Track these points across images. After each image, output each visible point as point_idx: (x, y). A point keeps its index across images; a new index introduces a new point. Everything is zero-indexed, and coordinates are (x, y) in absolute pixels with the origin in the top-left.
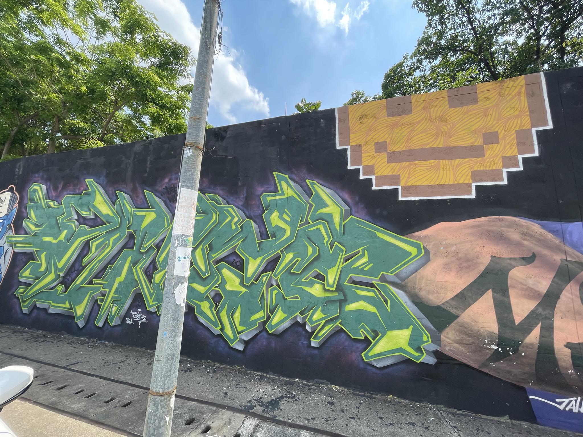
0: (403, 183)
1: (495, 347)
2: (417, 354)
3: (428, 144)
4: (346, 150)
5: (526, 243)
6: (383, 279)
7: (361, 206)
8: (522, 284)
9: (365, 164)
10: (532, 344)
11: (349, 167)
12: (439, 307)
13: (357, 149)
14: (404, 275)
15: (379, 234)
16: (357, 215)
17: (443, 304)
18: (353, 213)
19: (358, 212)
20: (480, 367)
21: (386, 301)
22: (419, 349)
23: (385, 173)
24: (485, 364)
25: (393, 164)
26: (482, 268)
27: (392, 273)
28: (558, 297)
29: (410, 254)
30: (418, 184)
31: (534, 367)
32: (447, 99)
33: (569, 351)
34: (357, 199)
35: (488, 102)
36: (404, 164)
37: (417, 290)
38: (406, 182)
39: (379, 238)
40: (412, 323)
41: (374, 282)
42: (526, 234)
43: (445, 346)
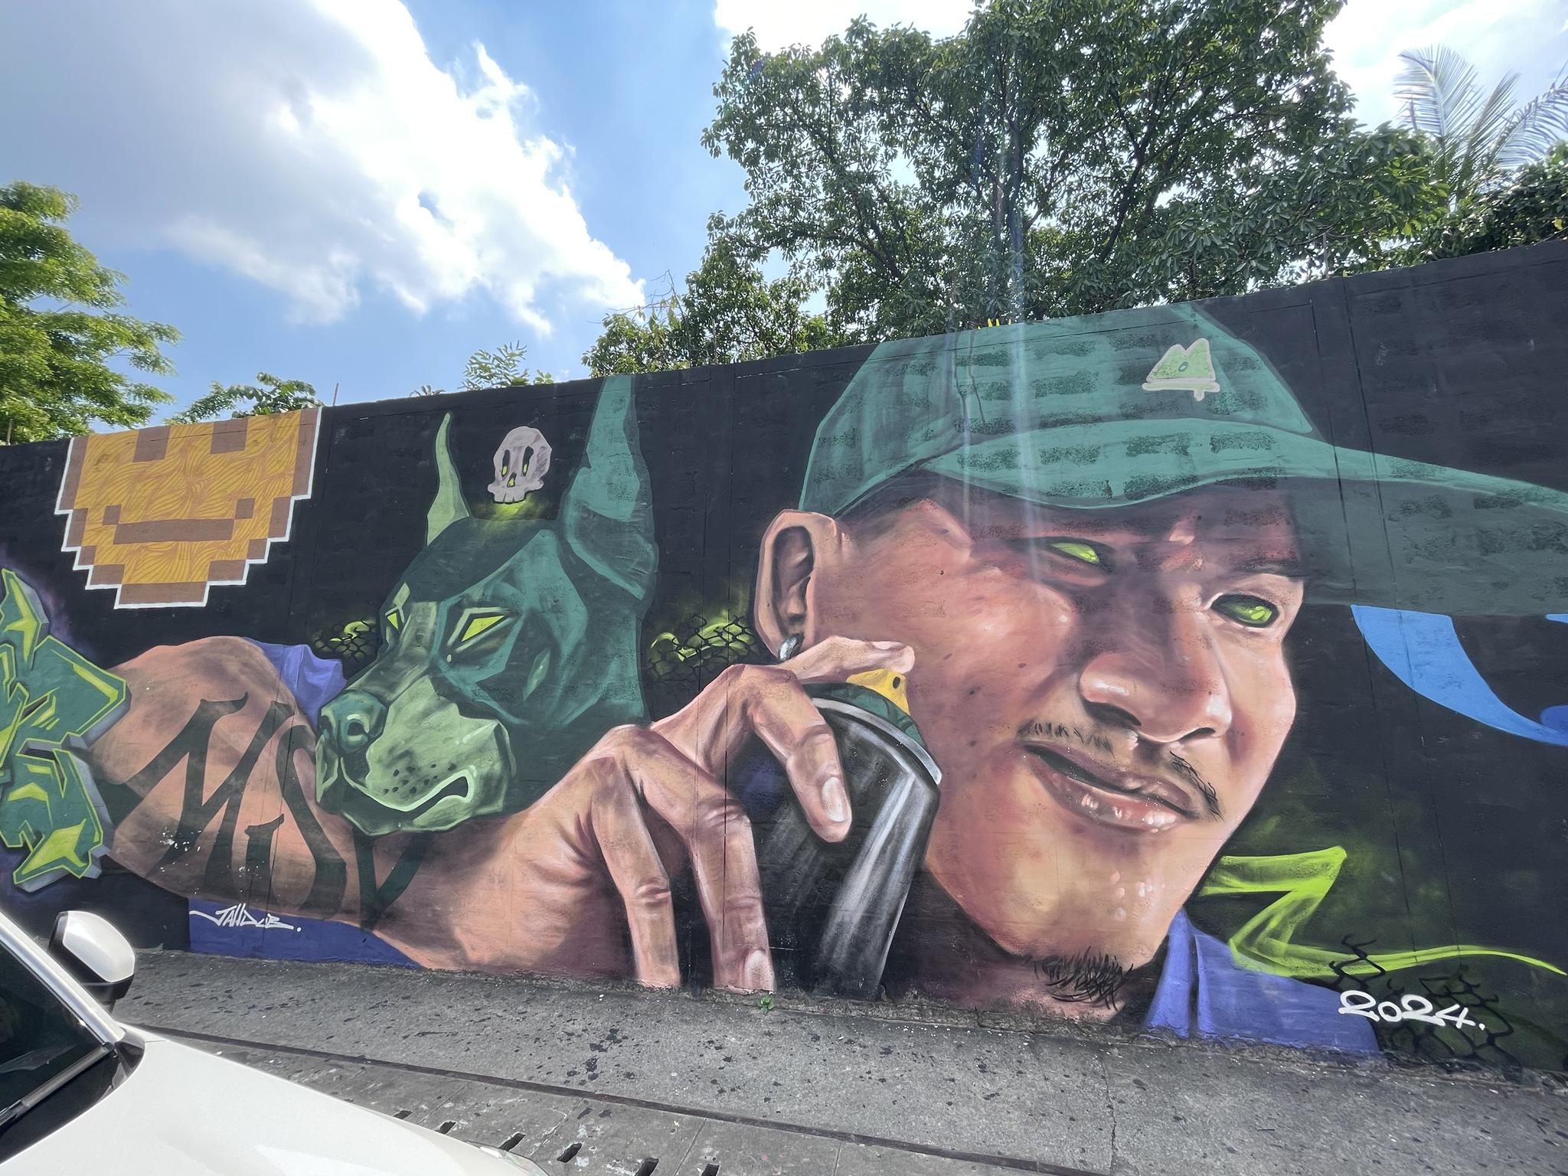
0: (125, 581)
1: (171, 842)
2: (81, 864)
3: (169, 514)
4: (65, 517)
5: (243, 678)
6: (67, 745)
7: (65, 618)
8: (223, 741)
9: (85, 544)
10: (212, 833)
11: (64, 549)
12: (124, 786)
13: (82, 515)
14: (92, 736)
15: (77, 668)
16: (56, 634)
17: (130, 781)
18: (52, 631)
19: (58, 629)
20: (148, 875)
21: (62, 780)
22: (84, 858)
23: (107, 562)
24: (154, 871)
25: (121, 546)
26: (187, 719)
27: (79, 733)
28: (256, 759)
29: (107, 699)
30: (143, 581)
31: (204, 868)
32: (211, 437)
33: (248, 837)
34: (63, 605)
35: (256, 448)
36: (135, 546)
37: (103, 761)
38: (130, 579)
39: (74, 673)
40: (87, 816)
41: (54, 750)
42: (246, 665)
43: (117, 847)
